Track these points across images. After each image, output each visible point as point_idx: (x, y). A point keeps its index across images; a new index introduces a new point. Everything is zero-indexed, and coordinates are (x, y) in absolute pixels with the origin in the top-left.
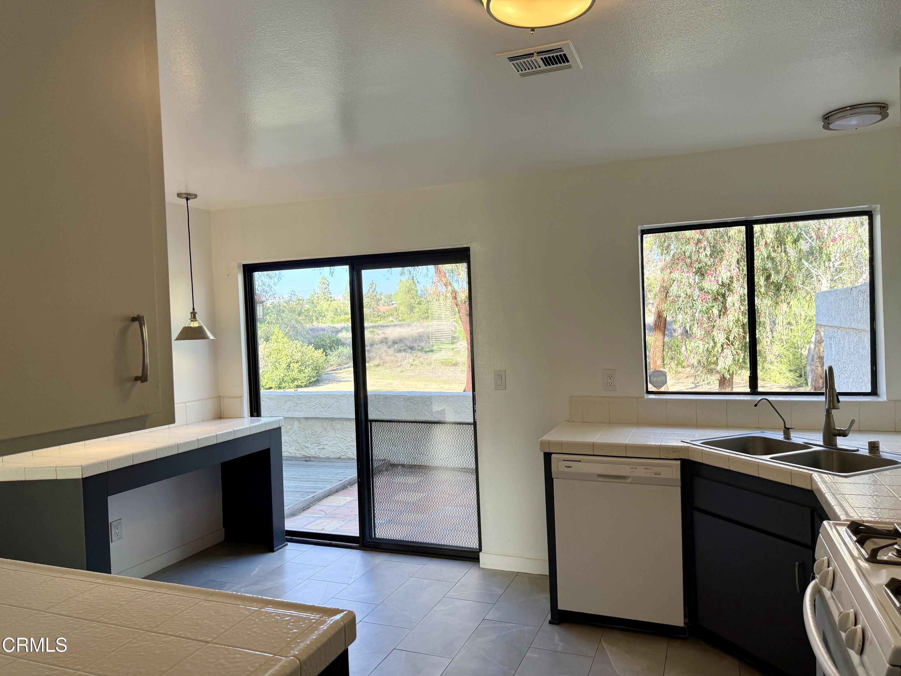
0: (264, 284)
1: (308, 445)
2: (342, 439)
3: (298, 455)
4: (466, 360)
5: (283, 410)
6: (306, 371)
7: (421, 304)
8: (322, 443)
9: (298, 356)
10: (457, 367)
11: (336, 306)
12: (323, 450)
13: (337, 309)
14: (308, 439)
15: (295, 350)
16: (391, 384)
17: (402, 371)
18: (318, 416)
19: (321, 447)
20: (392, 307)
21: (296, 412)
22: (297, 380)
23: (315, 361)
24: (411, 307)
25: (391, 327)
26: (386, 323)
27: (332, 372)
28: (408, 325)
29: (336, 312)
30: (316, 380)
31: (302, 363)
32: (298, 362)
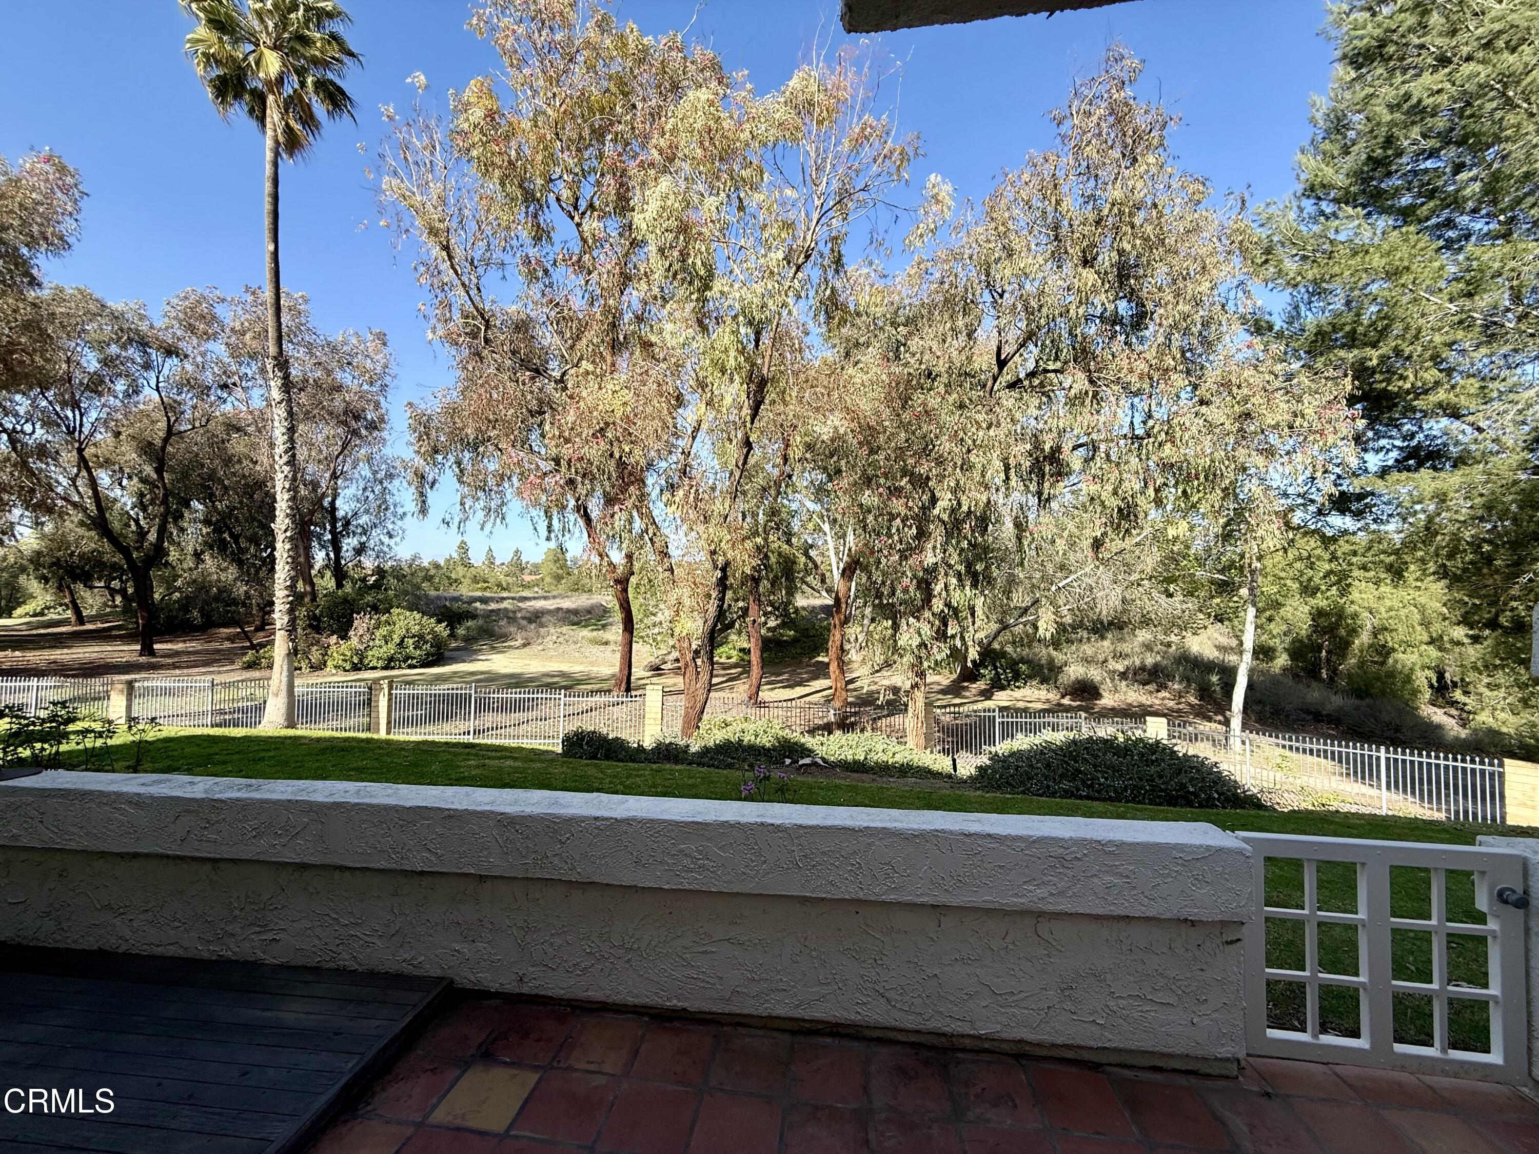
0: (382, 544)
1: (235, 928)
2: (327, 918)
3: (205, 955)
4: (619, 639)
5: (169, 836)
6: (424, 647)
7: (570, 575)
8: (271, 926)
9: (415, 630)
10: (607, 647)
11: (474, 573)
12: (274, 944)
13: (475, 577)
14: (237, 912)
15: (412, 622)
17: (544, 650)
18: (262, 858)
19: (270, 936)
20: (538, 577)
21: (205, 844)
22: (413, 658)
23: (436, 636)
24: (558, 578)
25: (535, 598)
26: (531, 595)
27: (457, 649)
28: (554, 597)
29: (475, 580)
30: (437, 657)
31: (421, 637)
32: (414, 636)
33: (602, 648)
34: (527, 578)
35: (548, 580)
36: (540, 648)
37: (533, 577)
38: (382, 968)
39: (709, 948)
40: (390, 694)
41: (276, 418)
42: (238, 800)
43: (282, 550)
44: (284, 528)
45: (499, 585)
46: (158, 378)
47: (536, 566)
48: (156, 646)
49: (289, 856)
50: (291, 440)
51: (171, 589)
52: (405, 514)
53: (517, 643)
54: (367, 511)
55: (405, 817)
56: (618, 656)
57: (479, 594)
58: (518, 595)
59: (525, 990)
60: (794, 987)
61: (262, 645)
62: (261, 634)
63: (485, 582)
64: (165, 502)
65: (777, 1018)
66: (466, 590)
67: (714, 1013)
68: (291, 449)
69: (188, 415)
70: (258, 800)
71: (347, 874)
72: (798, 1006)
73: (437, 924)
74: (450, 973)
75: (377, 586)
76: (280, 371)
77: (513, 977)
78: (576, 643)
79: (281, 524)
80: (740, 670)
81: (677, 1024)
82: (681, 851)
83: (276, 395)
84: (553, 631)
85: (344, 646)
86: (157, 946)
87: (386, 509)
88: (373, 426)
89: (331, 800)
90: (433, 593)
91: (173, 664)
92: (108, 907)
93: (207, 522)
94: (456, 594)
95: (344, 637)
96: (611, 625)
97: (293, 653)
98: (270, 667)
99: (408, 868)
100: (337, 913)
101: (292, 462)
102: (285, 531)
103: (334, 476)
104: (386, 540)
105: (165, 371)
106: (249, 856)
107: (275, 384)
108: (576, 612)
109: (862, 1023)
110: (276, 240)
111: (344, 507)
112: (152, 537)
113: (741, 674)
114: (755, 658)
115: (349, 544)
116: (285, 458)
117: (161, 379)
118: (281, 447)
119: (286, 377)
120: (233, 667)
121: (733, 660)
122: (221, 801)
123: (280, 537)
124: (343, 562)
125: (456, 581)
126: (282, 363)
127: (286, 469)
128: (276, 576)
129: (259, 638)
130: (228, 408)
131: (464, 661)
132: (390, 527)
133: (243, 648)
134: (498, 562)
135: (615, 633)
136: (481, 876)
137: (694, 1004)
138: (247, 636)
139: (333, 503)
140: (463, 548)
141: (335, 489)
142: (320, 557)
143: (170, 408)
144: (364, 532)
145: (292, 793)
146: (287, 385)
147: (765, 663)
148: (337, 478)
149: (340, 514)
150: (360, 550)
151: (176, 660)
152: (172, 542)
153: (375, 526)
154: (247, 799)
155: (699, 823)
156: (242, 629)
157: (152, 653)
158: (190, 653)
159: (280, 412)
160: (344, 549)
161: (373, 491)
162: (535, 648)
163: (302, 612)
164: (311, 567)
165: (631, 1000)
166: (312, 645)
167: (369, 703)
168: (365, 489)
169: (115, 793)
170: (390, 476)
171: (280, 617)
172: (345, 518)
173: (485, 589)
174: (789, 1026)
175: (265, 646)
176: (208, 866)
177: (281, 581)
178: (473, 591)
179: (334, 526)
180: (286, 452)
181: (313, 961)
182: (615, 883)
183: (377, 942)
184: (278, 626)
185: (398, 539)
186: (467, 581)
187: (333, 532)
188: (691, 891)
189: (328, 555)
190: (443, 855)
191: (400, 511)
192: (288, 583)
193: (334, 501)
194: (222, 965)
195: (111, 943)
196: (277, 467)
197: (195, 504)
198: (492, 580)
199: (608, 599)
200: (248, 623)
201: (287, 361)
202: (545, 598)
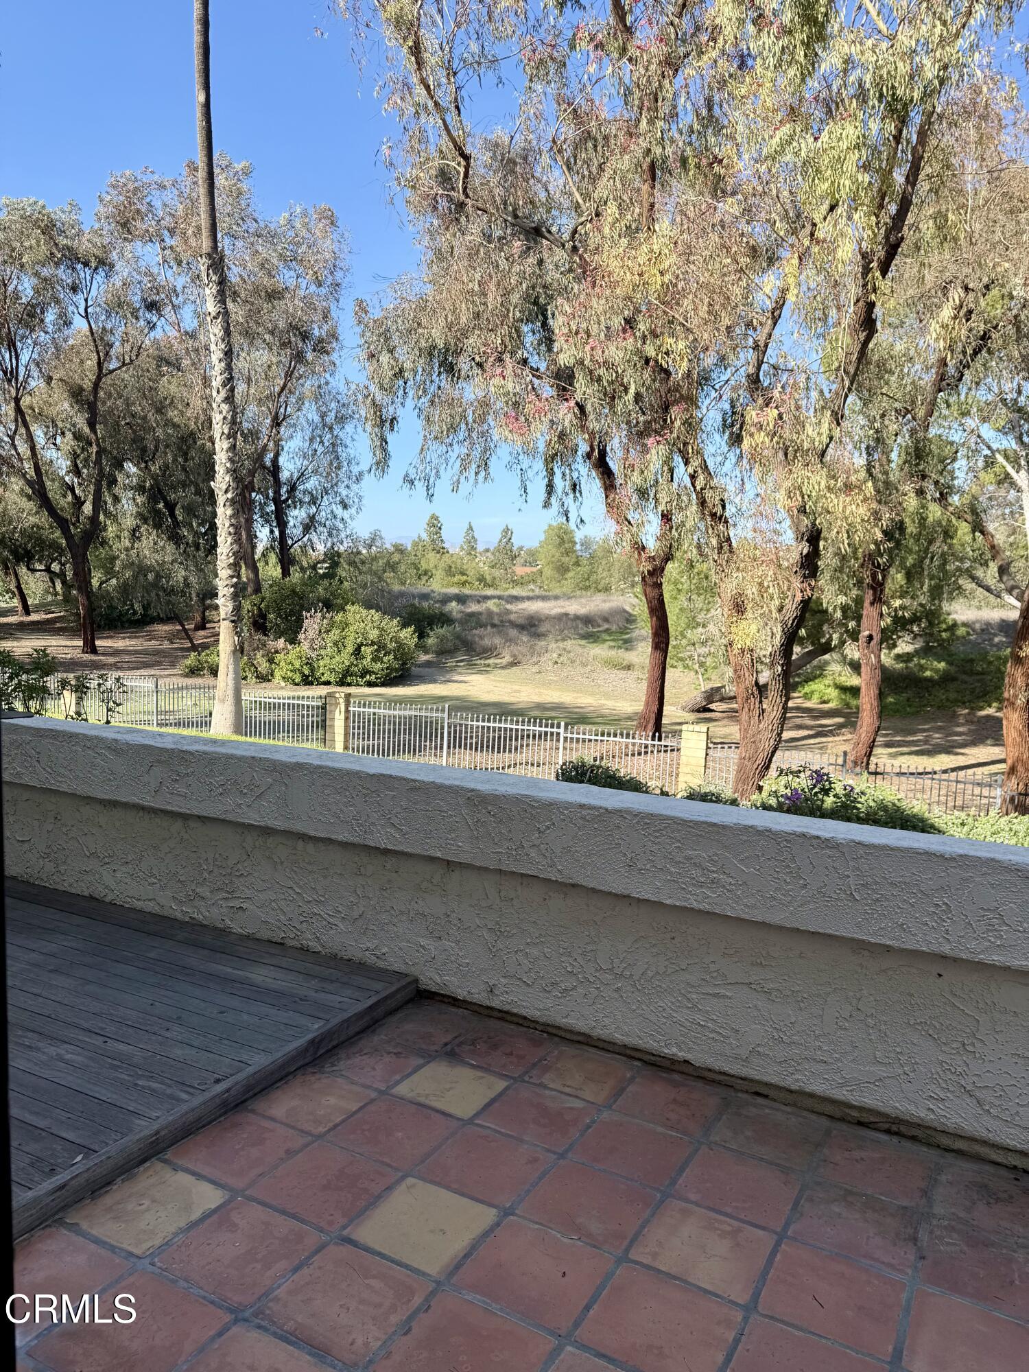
0: (335, 517)
1: (204, 891)
3: (179, 916)
4: (647, 661)
5: (144, 786)
6: (385, 659)
7: (579, 565)
8: (239, 894)
9: (373, 634)
10: (630, 672)
11: (449, 562)
12: (240, 913)
13: (450, 567)
14: (206, 875)
15: (370, 625)
16: (519, 691)
17: (540, 672)
18: (229, 817)
19: (236, 903)
20: (534, 569)
21: (176, 798)
22: (370, 673)
23: (400, 645)
24: (562, 570)
25: (529, 598)
26: (524, 594)
27: (428, 664)
28: (556, 598)
29: (450, 571)
30: (401, 675)
31: (380, 646)
32: (373, 644)
33: (623, 674)
34: (520, 571)
35: (548, 572)
36: (535, 669)
37: (528, 570)
38: (346, 955)
39: (723, 991)
40: (347, 711)
41: (213, 338)
42: (205, 753)
43: (223, 515)
44: (224, 487)
45: (482, 579)
46: (86, 300)
47: (532, 553)
48: (98, 643)
49: (253, 818)
50: (229, 368)
51: (110, 572)
52: (361, 474)
53: (504, 661)
54: (315, 472)
55: (368, 786)
56: (644, 686)
57: (454, 590)
58: (506, 593)
59: (496, 1003)
60: (838, 1060)
61: (205, 647)
62: (202, 633)
63: (463, 574)
64: (98, 462)
65: (812, 1095)
66: (439, 585)
67: (725, 1074)
68: (229, 381)
69: (117, 348)
70: (223, 754)
71: (310, 847)
72: (841, 1086)
73: (402, 913)
74: (414, 971)
75: (330, 575)
76: (215, 273)
77: (483, 987)
78: (585, 665)
79: (222, 482)
80: (840, 720)
81: (676, 1076)
82: (689, 858)
83: (211, 307)
84: (553, 647)
85: (294, 652)
86: (138, 900)
87: (338, 468)
88: (321, 348)
89: (294, 760)
90: (396, 588)
91: (115, 664)
92: (94, 855)
93: (141, 489)
94: (425, 590)
95: (293, 641)
96: (637, 639)
97: (239, 650)
98: (214, 672)
99: (372, 844)
100: (300, 887)
101: (229, 399)
102: (226, 492)
103: (276, 423)
104: (339, 511)
105: (94, 293)
106: (216, 815)
107: (210, 292)
108: (587, 620)
109: (936, 1124)
110: (207, 87)
111: (289, 467)
112: (88, 508)
113: (841, 726)
114: (867, 702)
115: (296, 516)
116: (223, 394)
117: (90, 303)
118: (219, 378)
119: (222, 282)
120: (174, 672)
121: (831, 705)
122: (191, 753)
123: (221, 500)
124: (290, 542)
125: (426, 573)
126: (217, 262)
127: (225, 407)
128: (219, 550)
129: (200, 637)
130: (157, 333)
131: (434, 681)
132: (344, 492)
133: (182, 649)
134: (480, 547)
135: (643, 653)
136: (448, 862)
137: (700, 1057)
138: (187, 635)
139: (275, 461)
140: (435, 525)
141: (277, 443)
142: (264, 534)
143: (100, 342)
144: (314, 501)
145: (255, 751)
146: (224, 291)
147: (884, 712)
148: (278, 425)
149: (284, 475)
150: (309, 526)
151: (117, 659)
152: (108, 514)
153: (326, 491)
154: (213, 752)
155: (714, 825)
156: (183, 626)
157: (94, 650)
158: (129, 652)
159: (216, 330)
160: (291, 524)
161: (322, 442)
162: (527, 670)
163: (247, 605)
164: (254, 547)
165: (619, 1037)
166: (258, 649)
167: (323, 724)
168: (312, 440)
169: (96, 737)
170: (341, 419)
171: (224, 604)
172: (290, 480)
173: (464, 584)
174: (828, 1109)
175: (208, 648)
176: (179, 824)
177: (224, 557)
178: (448, 586)
179: (277, 492)
180: (224, 385)
181: (279, 936)
182: (602, 888)
183: (340, 924)
184: (223, 615)
185: (353, 511)
186: (439, 574)
187: (277, 501)
188: (700, 911)
189: (272, 532)
190: (407, 833)
191: (355, 470)
192: (231, 560)
193: (277, 455)
194: (195, 926)
195: (100, 891)
196: (214, 405)
197: (130, 467)
198: (471, 573)
199: (634, 602)
200: (187, 619)
201: (222, 259)
202: (544, 598)
